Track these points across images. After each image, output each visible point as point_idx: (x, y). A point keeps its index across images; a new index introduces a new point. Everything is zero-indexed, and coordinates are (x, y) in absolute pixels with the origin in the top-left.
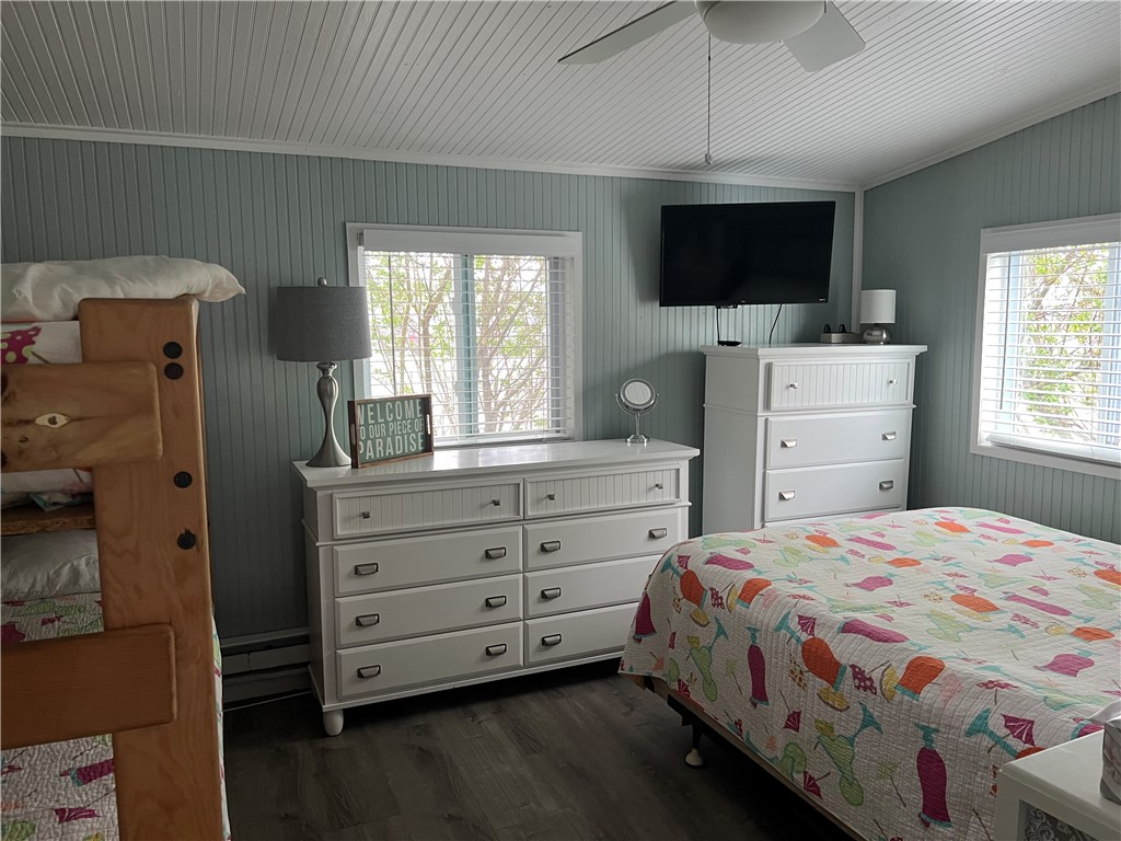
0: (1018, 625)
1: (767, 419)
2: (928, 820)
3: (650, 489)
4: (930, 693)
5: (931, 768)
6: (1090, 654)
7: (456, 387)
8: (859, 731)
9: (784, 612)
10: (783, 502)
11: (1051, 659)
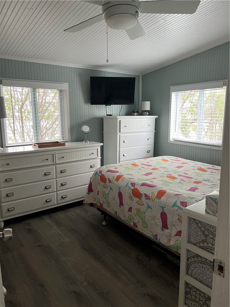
0: (182, 181)
1: (120, 135)
2: (163, 229)
3: (90, 154)
4: (163, 198)
5: (164, 216)
6: (198, 187)
8: (147, 210)
9: (127, 182)
10: (124, 156)
11: (189, 188)
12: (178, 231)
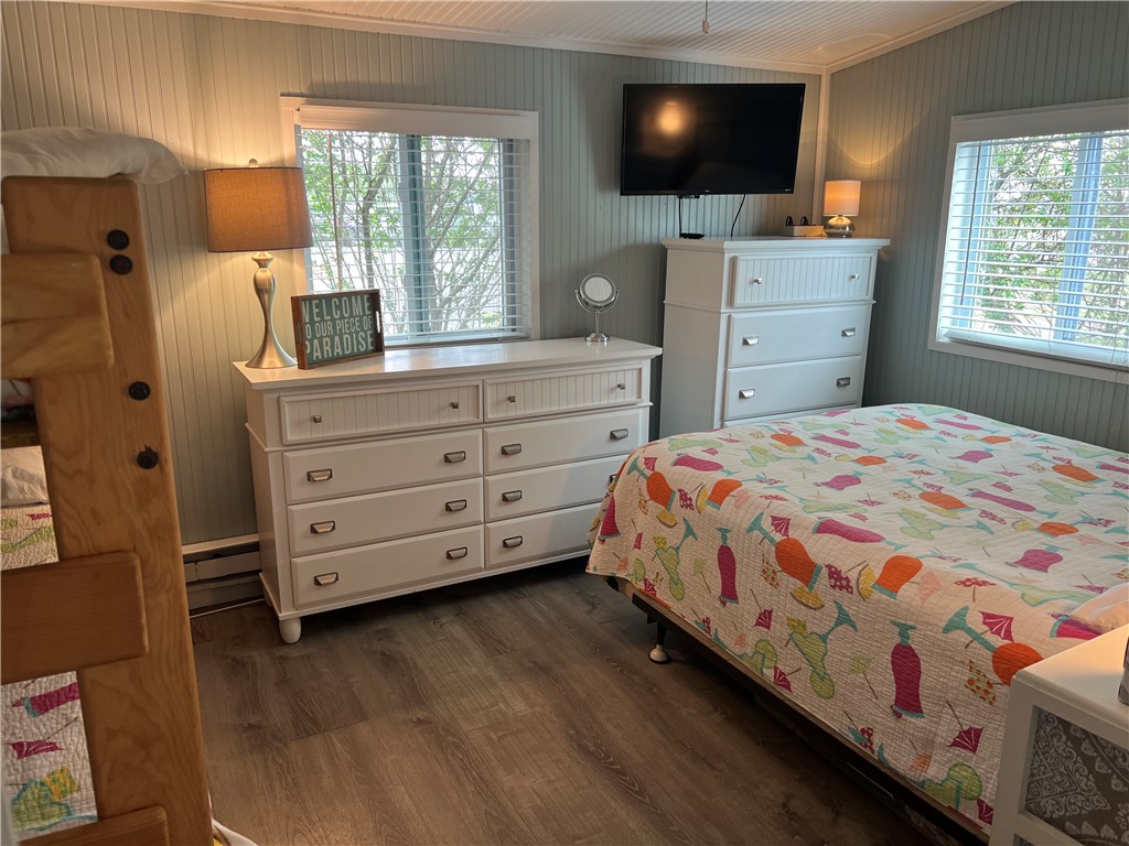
0: (986, 521)
1: (730, 316)
2: (900, 711)
3: (612, 390)
4: (908, 591)
5: (906, 664)
6: (1058, 549)
7: (405, 282)
8: (833, 628)
9: (757, 514)
10: (743, 401)
11: (1021, 555)
12: (965, 728)
